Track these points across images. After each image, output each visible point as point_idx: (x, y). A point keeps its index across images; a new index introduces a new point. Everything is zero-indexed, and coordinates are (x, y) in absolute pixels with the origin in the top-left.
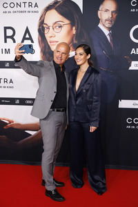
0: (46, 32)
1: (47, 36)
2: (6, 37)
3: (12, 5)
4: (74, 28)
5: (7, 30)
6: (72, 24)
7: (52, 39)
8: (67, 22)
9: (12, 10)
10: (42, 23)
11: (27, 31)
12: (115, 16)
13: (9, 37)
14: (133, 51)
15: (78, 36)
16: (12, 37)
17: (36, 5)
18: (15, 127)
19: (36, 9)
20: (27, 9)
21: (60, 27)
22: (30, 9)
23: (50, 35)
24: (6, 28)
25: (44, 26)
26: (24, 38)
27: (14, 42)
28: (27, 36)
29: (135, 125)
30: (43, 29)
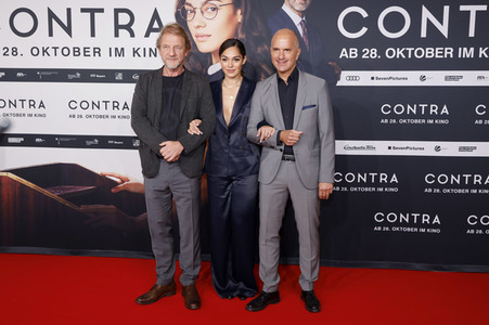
0: (188, 19)
1: (192, 25)
2: (117, 27)
4: (239, 12)
5: (120, 14)
7: (200, 31)
10: (181, 2)
11: (156, 16)
13: (123, 27)
14: (344, 53)
15: (246, 26)
16: (128, 27)
18: (132, 189)
21: (214, 9)
23: (196, 24)
24: (117, 11)
25: (186, 7)
26: (150, 30)
27: (132, 35)
28: (156, 25)
29: (348, 185)
30: (184, 12)
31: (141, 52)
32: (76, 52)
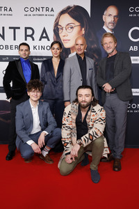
0: (60, 32)
1: (61, 35)
2: (26, 36)
3: (32, 9)
4: (83, 29)
5: (27, 30)
6: (82, 26)
7: (65, 38)
8: (78, 24)
9: (32, 13)
10: (57, 24)
11: (44, 31)
12: (116, 20)
13: (29, 36)
14: (131, 48)
15: (86, 36)
16: (31, 36)
17: (52, 10)
19: (52, 13)
20: (45, 12)
21: (71, 28)
22: (48, 13)
23: (63, 35)
24: (26, 28)
25: (59, 27)
26: (42, 37)
27: (33, 40)
28: (44, 35)
29: (133, 110)
30: (58, 29)
31: (37, 47)
32: (7, 47)
